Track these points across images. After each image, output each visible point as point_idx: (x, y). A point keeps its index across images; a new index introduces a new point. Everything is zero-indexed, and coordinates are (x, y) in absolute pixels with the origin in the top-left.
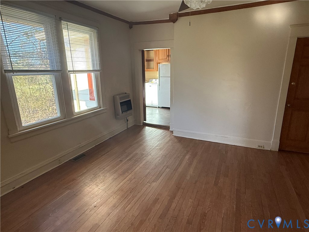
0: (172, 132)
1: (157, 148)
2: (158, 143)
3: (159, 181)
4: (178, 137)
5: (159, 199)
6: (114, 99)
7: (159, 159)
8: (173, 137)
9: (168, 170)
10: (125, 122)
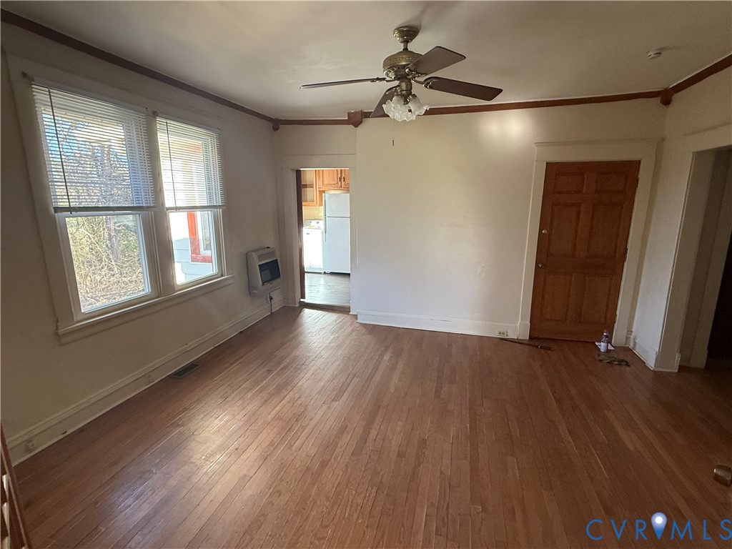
0: (356, 316)
1: (332, 345)
2: (332, 337)
3: (344, 398)
4: (365, 324)
5: (347, 426)
6: (247, 258)
7: (338, 363)
8: (358, 325)
9: (356, 380)
10: (267, 302)
